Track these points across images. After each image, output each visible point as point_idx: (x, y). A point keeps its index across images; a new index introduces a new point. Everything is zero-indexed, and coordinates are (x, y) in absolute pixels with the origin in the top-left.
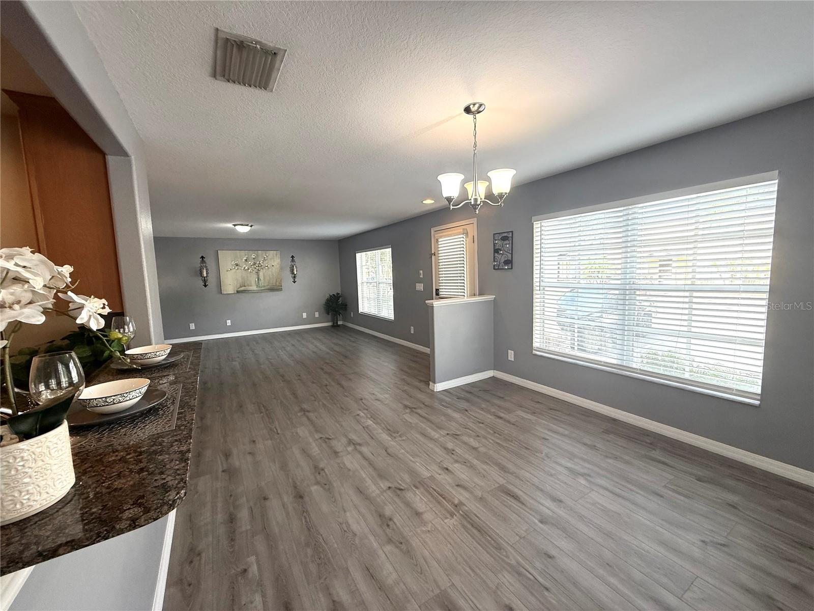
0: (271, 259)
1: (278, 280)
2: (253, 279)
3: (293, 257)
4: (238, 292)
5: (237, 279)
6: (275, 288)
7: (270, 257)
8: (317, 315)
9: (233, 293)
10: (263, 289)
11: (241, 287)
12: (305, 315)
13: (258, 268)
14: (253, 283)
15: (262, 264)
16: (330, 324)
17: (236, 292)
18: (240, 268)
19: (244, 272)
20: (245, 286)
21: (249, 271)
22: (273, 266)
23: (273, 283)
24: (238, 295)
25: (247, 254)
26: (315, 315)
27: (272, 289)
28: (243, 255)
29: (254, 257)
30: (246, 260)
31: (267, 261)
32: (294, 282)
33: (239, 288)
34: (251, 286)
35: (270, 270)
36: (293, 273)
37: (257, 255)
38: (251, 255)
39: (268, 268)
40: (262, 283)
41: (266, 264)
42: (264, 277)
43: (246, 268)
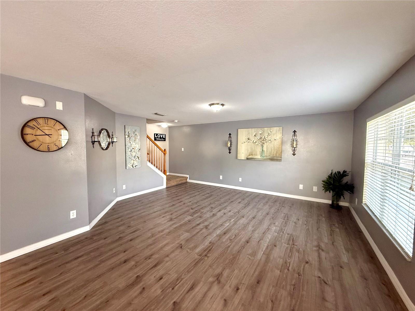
0: (274, 134)
1: (278, 152)
2: (259, 149)
3: (295, 132)
4: (247, 159)
5: (248, 150)
6: (276, 158)
7: (273, 133)
8: (315, 189)
9: (244, 159)
10: (265, 158)
11: (250, 155)
12: (301, 187)
13: (263, 141)
14: (258, 153)
15: (266, 138)
16: (330, 202)
17: (246, 159)
18: (250, 141)
19: (253, 144)
20: (252, 155)
21: (257, 143)
22: (275, 140)
23: (274, 154)
24: (248, 161)
25: (256, 131)
26: (313, 188)
27: (272, 159)
28: (253, 131)
29: (261, 133)
30: (255, 136)
31: (270, 136)
32: (294, 155)
33: (248, 156)
34: (256, 155)
35: (273, 143)
36: (293, 147)
37: (264, 131)
38: (259, 132)
39: (271, 142)
40: (265, 154)
41: (269, 138)
42: (267, 149)
43: (255, 142)
